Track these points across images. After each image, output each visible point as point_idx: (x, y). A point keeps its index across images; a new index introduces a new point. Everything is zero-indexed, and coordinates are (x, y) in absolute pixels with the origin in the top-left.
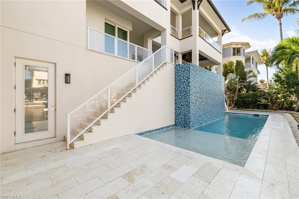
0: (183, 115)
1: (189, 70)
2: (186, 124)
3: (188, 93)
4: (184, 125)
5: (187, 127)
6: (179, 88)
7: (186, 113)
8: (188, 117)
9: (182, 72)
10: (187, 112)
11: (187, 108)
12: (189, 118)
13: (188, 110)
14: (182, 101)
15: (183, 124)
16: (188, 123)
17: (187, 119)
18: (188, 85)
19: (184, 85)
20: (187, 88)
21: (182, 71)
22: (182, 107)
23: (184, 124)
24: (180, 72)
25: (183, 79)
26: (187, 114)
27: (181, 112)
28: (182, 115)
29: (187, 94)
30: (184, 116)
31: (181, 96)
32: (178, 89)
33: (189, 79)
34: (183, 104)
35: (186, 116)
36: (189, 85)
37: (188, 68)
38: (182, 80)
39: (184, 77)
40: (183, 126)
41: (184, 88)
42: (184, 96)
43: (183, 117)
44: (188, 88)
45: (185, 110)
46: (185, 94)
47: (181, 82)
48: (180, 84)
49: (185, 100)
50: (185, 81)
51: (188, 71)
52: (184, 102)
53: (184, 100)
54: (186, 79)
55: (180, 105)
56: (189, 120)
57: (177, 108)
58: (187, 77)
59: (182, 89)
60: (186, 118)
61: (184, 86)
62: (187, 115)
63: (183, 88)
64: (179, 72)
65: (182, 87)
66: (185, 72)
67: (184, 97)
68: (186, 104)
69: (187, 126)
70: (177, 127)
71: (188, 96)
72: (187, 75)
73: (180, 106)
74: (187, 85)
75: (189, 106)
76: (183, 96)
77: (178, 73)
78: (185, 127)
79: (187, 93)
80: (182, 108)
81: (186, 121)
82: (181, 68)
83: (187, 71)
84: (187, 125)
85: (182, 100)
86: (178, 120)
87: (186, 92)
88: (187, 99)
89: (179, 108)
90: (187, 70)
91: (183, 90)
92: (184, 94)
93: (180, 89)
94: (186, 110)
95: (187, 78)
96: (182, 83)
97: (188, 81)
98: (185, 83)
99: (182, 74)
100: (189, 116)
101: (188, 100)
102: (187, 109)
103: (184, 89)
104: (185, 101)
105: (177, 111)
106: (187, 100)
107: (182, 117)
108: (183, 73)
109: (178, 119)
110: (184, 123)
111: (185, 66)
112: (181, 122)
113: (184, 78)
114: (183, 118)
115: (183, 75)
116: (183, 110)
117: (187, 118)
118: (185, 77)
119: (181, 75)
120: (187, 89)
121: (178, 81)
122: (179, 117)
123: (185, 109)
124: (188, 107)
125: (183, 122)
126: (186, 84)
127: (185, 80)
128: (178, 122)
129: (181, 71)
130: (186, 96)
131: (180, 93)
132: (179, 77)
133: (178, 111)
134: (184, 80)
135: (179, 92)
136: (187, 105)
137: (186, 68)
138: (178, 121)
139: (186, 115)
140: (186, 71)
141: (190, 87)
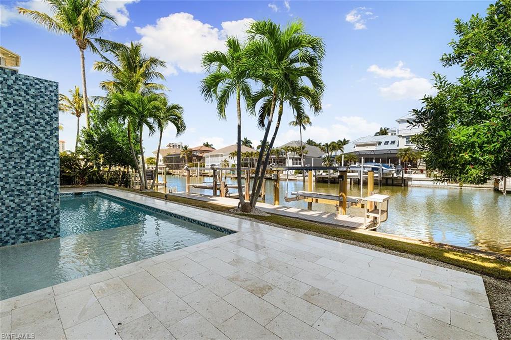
0: (32, 209)
1: (54, 98)
2: (45, 229)
3: (52, 153)
4: (38, 232)
5: (48, 236)
6: (14, 136)
7: (45, 201)
8: (53, 211)
9: (28, 97)
10: (50, 198)
11: (49, 189)
12: (56, 212)
13: (52, 195)
14: (27, 173)
15: (33, 233)
16: (52, 224)
17: (50, 217)
18: (52, 133)
19: (38, 132)
20: (47, 140)
21: (28, 94)
22: (29, 190)
23: (39, 230)
24: (20, 95)
25: (31, 114)
26: (50, 203)
27: (24, 202)
28: (29, 208)
29: (49, 156)
30: (38, 211)
31: (23, 161)
32: (10, 139)
33: (56, 120)
34: (33, 181)
35: (43, 210)
36: (56, 134)
37: (53, 94)
38: (28, 116)
39: (38, 113)
40: (34, 238)
41: (37, 139)
42: (37, 161)
43: (35, 214)
44: (51, 142)
45: (39, 194)
46: (39, 156)
47: (23, 121)
48: (20, 128)
49: (43, 170)
50: (39, 123)
51: (51, 100)
52: (38, 175)
53: (36, 170)
54: (44, 119)
55: (22, 183)
56: (57, 216)
57: (7, 193)
58: (48, 114)
59: (29, 141)
60: (45, 215)
61: (37, 135)
62: (50, 205)
63: (32, 139)
64: (15, 92)
65: (26, 136)
66: (42, 99)
67: (38, 163)
68: (45, 180)
69: (50, 233)
70: (9, 246)
71: (52, 161)
72: (47, 110)
73: (22, 185)
74: (49, 133)
75: (55, 184)
76: (32, 161)
77: (12, 93)
78: (40, 237)
79: (48, 154)
80: (29, 192)
81: (45, 222)
82: (24, 84)
83: (46, 98)
84: (50, 231)
85: (29, 170)
86: (12, 226)
87: (44, 152)
88: (47, 168)
89: (16, 193)
90: (47, 95)
91: (32, 144)
92: (36, 156)
93: (17, 140)
94: (45, 194)
95: (47, 117)
96: (28, 126)
97: (51, 125)
98: (42, 128)
99: (28, 100)
100: (56, 208)
101: (52, 169)
102: (50, 192)
103: (37, 142)
104: (39, 173)
105: (7, 201)
106: (49, 170)
107: (30, 215)
108: (31, 100)
109: (13, 224)
110: (37, 228)
111: (41, 85)
112: (23, 230)
113: (35, 113)
114: (33, 216)
115: (33, 105)
116: (33, 196)
117: (48, 215)
118: (41, 114)
119: (24, 102)
120: (48, 142)
121: (12, 117)
122: (15, 216)
123: (43, 192)
124: (52, 186)
125: (33, 227)
126: (43, 130)
127: (42, 121)
128: (14, 231)
129: (23, 93)
130: (44, 161)
131: (18, 150)
132: (16, 107)
133: (13, 201)
134: (37, 120)
135: (16, 148)
136: (47, 182)
137: (43, 90)
138: (12, 229)
139: (45, 208)
140: (42, 97)
141: (58, 139)
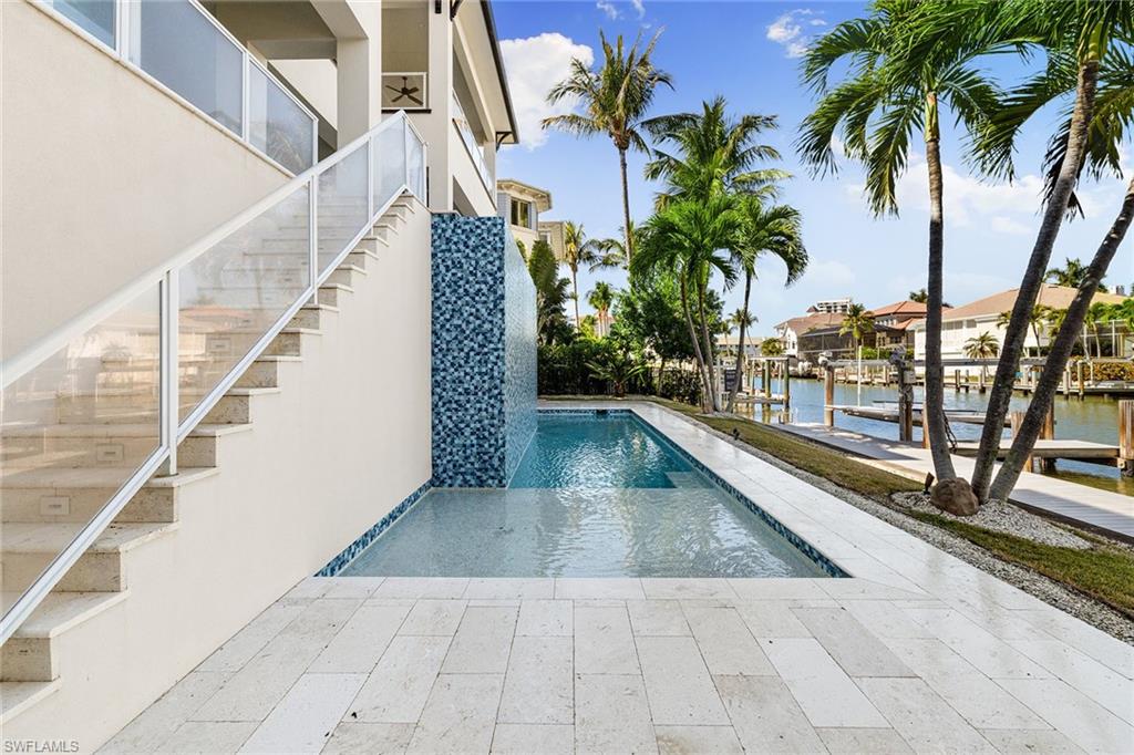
0: (472, 434)
1: (499, 245)
2: (487, 470)
3: (495, 339)
4: (479, 474)
5: (490, 482)
6: (452, 316)
7: (486, 422)
8: (496, 440)
9: (467, 251)
10: (493, 418)
11: (492, 401)
12: (500, 442)
13: (496, 412)
14: (466, 374)
15: (473, 474)
16: (496, 462)
17: (492, 450)
18: (495, 306)
19: (479, 306)
20: (490, 318)
21: (467, 247)
22: (468, 401)
23: (480, 470)
24: (458, 251)
25: (471, 279)
26: (493, 426)
27: (462, 422)
28: (467, 432)
29: (492, 346)
30: (478, 438)
31: (462, 354)
32: (448, 320)
33: (501, 283)
34: (472, 388)
35: (485, 437)
36: (501, 306)
37: (497, 239)
38: (468, 282)
39: (479, 274)
40: (473, 482)
41: (478, 318)
42: (478, 354)
43: (475, 442)
44: (495, 320)
45: (480, 410)
46: (480, 346)
47: (461, 290)
48: (459, 302)
49: (484, 370)
50: (480, 290)
51: (495, 249)
52: (478, 377)
53: (476, 370)
54: (486, 283)
55: (460, 390)
56: (502, 450)
57: (444, 404)
58: (491, 275)
59: (468, 323)
60: (486, 445)
61: (478, 310)
62: (492, 430)
63: (471, 318)
64: (454, 247)
65: (465, 315)
66: (483, 251)
67: (478, 358)
68: (486, 386)
69: (492, 478)
70: (446, 488)
71: (496, 354)
72: (489, 266)
73: (460, 394)
74: (491, 306)
75: (500, 393)
76: (472, 354)
77: (449, 250)
78: (481, 483)
79: (490, 342)
80: (468, 406)
81: (486, 457)
82: (464, 231)
83: (489, 247)
84: (492, 474)
85: (468, 370)
86: (449, 458)
87: (486, 338)
88: (490, 366)
89: (454, 406)
90: (489, 243)
91: (472, 326)
92: (476, 346)
93: (456, 322)
94: (486, 410)
95: (489, 279)
96: (467, 298)
97: (495, 292)
98: (484, 298)
99: (467, 257)
100: (500, 436)
101: (495, 368)
102: (493, 406)
103: (478, 322)
104: (480, 373)
105: (444, 418)
106: (492, 370)
107: (468, 442)
108: (471, 255)
109: (451, 453)
110: (477, 466)
111: (483, 227)
112: (461, 466)
113: (475, 275)
114: (473, 446)
115: (473, 263)
116: (472, 412)
117: (490, 446)
118: (483, 275)
119: (463, 261)
120: (491, 322)
121: (449, 286)
122: (453, 441)
123: (484, 406)
124: (496, 397)
125: (472, 464)
126: (485, 302)
127: (483, 286)
128: (451, 466)
129: (462, 247)
130: (486, 354)
131: (456, 338)
132: (454, 271)
133: (450, 418)
134: (477, 286)
135: (454, 335)
136: (490, 390)
137: (485, 235)
138: (449, 462)
139: (486, 434)
140: (484, 247)
141: (503, 314)
